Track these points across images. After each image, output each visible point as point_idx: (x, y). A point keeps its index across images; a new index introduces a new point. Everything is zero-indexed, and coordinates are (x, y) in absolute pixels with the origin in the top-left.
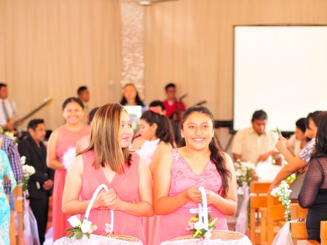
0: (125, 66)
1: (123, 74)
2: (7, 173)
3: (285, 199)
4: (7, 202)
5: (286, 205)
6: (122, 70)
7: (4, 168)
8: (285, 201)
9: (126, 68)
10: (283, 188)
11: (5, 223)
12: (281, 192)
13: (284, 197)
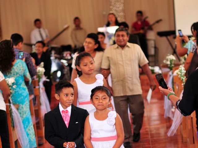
0: (112, 3)
1: (111, 7)
2: (25, 74)
3: (182, 76)
4: (27, 90)
5: (183, 80)
6: (110, 5)
7: (24, 71)
8: (182, 78)
9: (113, 4)
10: (181, 70)
11: (26, 103)
12: (179, 72)
13: (181, 75)
